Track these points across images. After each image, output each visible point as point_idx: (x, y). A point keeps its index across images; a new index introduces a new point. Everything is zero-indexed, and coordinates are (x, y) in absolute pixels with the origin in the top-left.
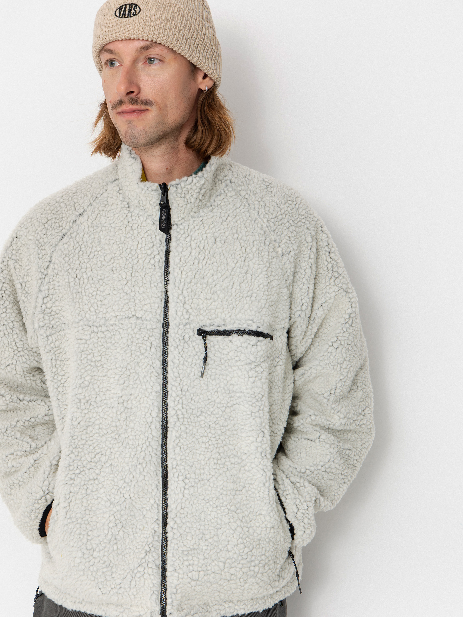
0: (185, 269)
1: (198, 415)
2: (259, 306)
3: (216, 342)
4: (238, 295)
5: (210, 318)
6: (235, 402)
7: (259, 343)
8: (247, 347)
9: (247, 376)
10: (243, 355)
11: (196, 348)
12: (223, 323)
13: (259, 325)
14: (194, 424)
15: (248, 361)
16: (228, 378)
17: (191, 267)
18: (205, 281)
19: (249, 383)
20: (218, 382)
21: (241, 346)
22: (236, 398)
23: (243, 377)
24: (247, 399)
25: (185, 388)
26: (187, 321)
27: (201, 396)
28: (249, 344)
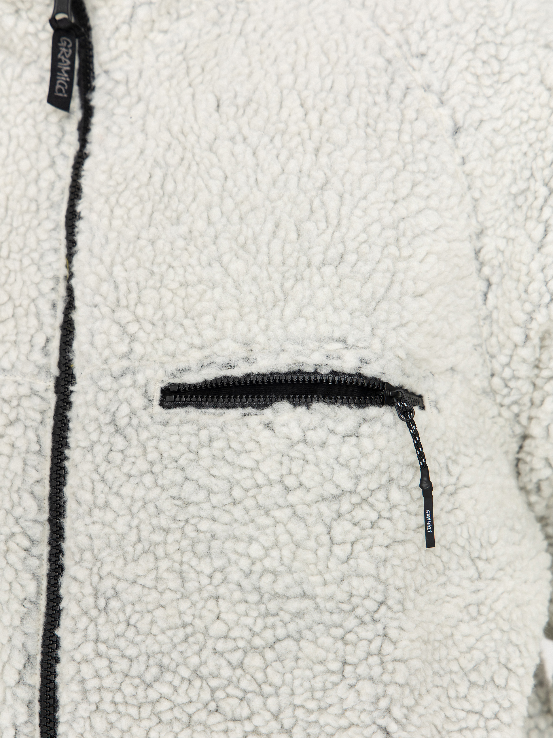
0: (122, 201)
1: (148, 677)
2: (367, 295)
3: (215, 430)
4: (291, 262)
5: (197, 341)
6: (281, 632)
7: (365, 429)
8: (323, 445)
9: (325, 539)
10: (310, 468)
11: (149, 450)
12: (243, 353)
13: (366, 354)
14: (133, 711)
15: (330, 489)
16: (255, 550)
17: (142, 191)
18: (183, 229)
19: (332, 564)
20: (219, 563)
21: (304, 441)
22: (287, 617)
23: (312, 544)
24: (326, 618)
25: (108, 584)
26: (125, 363)
27: (159, 613)
28: (332, 431)
